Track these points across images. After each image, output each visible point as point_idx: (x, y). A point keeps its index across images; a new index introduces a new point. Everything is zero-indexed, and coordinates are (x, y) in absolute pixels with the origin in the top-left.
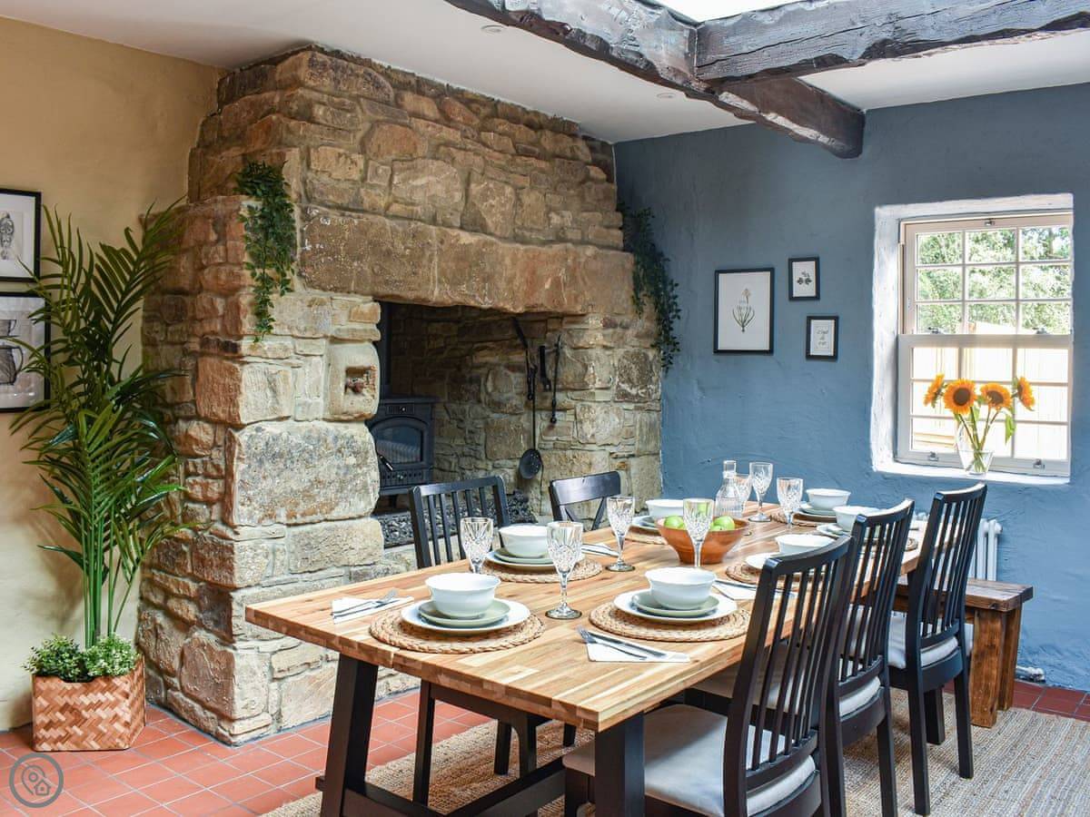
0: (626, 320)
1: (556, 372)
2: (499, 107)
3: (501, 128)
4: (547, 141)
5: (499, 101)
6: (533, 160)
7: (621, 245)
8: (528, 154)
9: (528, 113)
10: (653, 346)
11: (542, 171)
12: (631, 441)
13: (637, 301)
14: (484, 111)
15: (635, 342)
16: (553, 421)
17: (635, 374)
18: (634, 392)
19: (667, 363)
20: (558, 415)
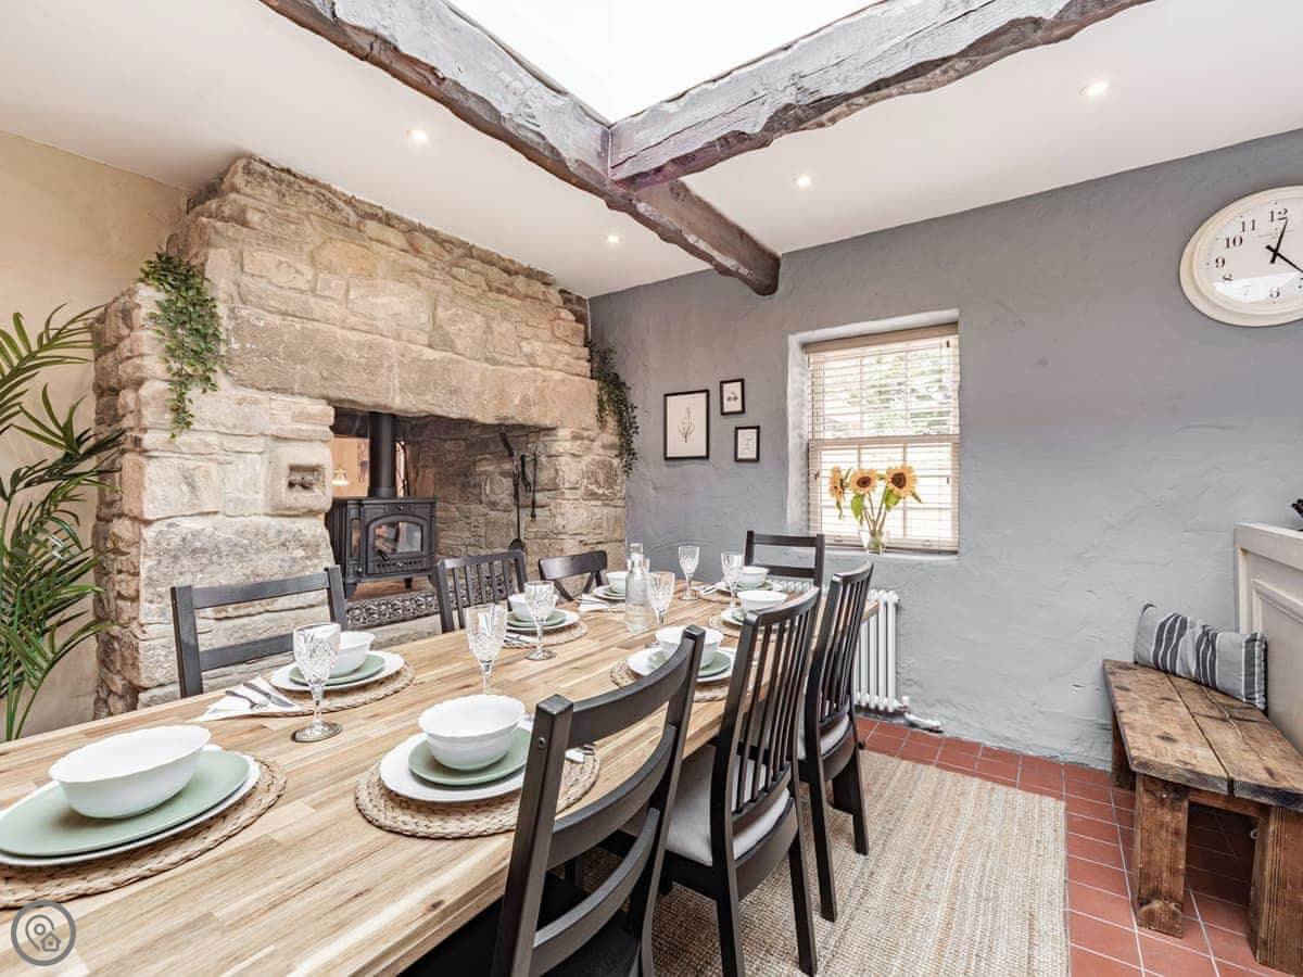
0: (592, 434)
1: (535, 475)
2: (474, 250)
3: (473, 267)
4: (520, 283)
5: (473, 246)
6: (504, 297)
7: (589, 374)
8: (499, 291)
9: (503, 260)
10: (616, 456)
11: (515, 307)
12: (600, 531)
13: (601, 420)
14: (460, 251)
15: (601, 451)
16: (533, 516)
17: (601, 478)
18: (601, 491)
19: (628, 468)
20: (538, 511)
